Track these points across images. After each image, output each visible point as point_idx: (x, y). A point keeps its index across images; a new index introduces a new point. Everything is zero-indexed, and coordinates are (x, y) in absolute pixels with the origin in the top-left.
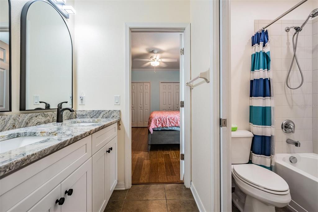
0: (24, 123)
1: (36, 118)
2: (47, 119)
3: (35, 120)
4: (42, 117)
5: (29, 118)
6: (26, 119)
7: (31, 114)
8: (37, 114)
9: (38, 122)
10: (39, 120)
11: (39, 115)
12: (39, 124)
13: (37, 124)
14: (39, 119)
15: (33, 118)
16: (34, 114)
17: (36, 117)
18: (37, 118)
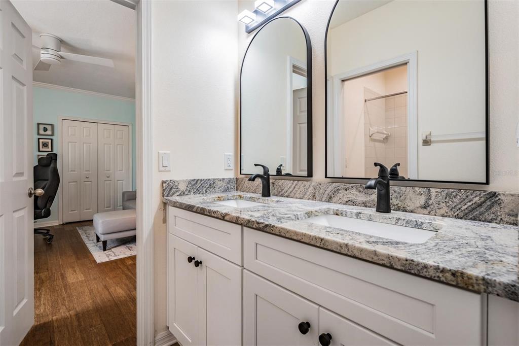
0: (326, 195)
1: (346, 192)
2: (369, 199)
3: (344, 195)
4: (358, 193)
5: (334, 190)
6: (329, 190)
7: (337, 184)
8: (348, 186)
9: (350, 199)
10: (353, 198)
11: (352, 187)
12: (351, 203)
13: (347, 202)
14: (352, 194)
15: (341, 191)
16: (343, 186)
17: (346, 190)
18: (348, 192)
